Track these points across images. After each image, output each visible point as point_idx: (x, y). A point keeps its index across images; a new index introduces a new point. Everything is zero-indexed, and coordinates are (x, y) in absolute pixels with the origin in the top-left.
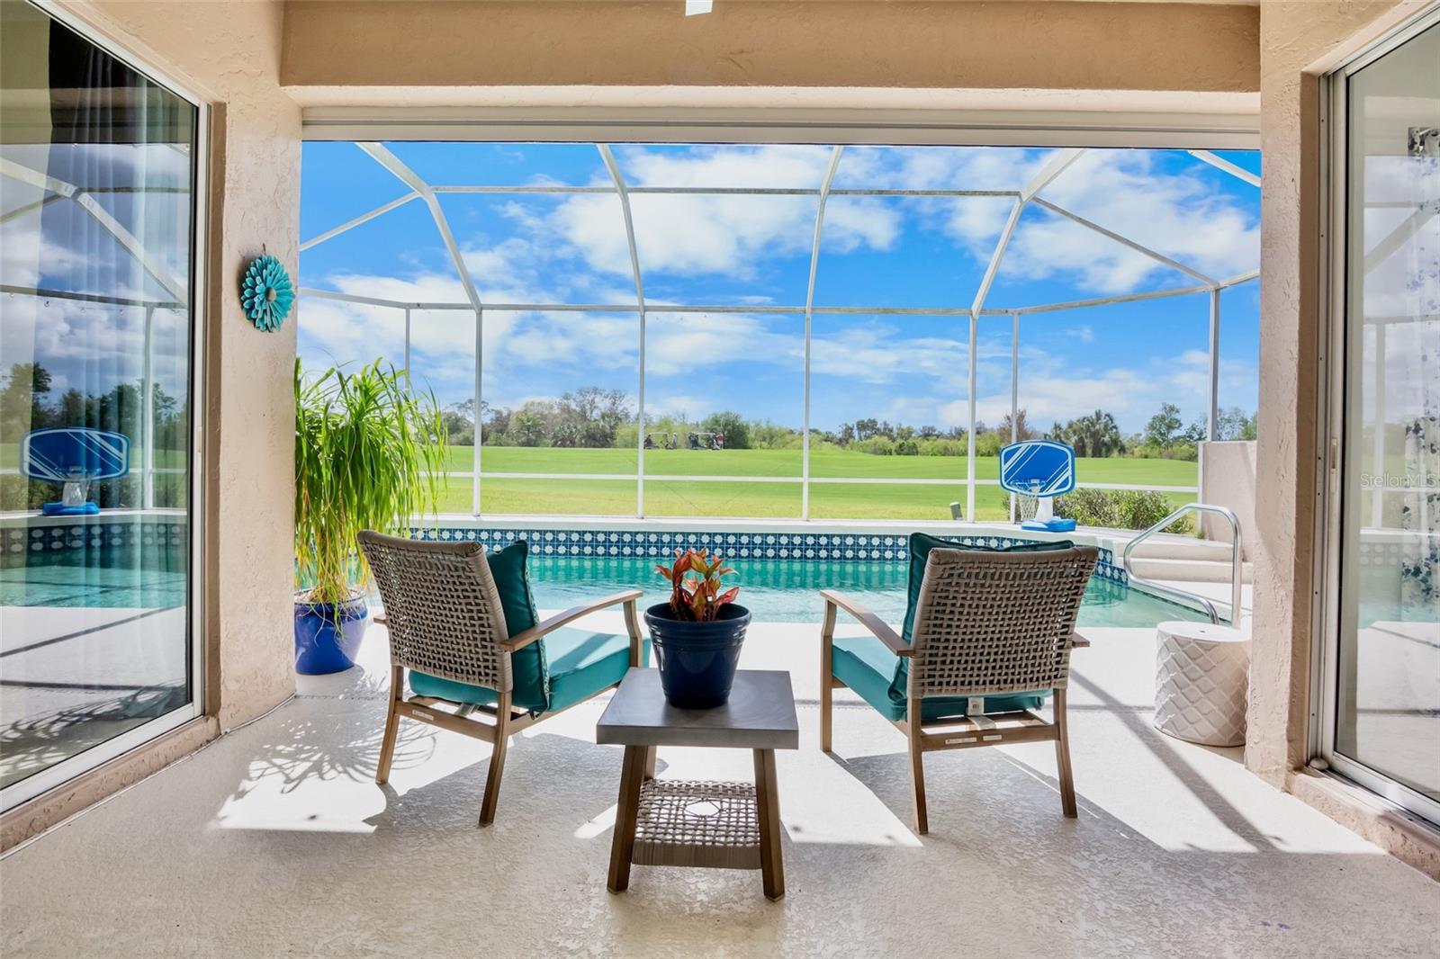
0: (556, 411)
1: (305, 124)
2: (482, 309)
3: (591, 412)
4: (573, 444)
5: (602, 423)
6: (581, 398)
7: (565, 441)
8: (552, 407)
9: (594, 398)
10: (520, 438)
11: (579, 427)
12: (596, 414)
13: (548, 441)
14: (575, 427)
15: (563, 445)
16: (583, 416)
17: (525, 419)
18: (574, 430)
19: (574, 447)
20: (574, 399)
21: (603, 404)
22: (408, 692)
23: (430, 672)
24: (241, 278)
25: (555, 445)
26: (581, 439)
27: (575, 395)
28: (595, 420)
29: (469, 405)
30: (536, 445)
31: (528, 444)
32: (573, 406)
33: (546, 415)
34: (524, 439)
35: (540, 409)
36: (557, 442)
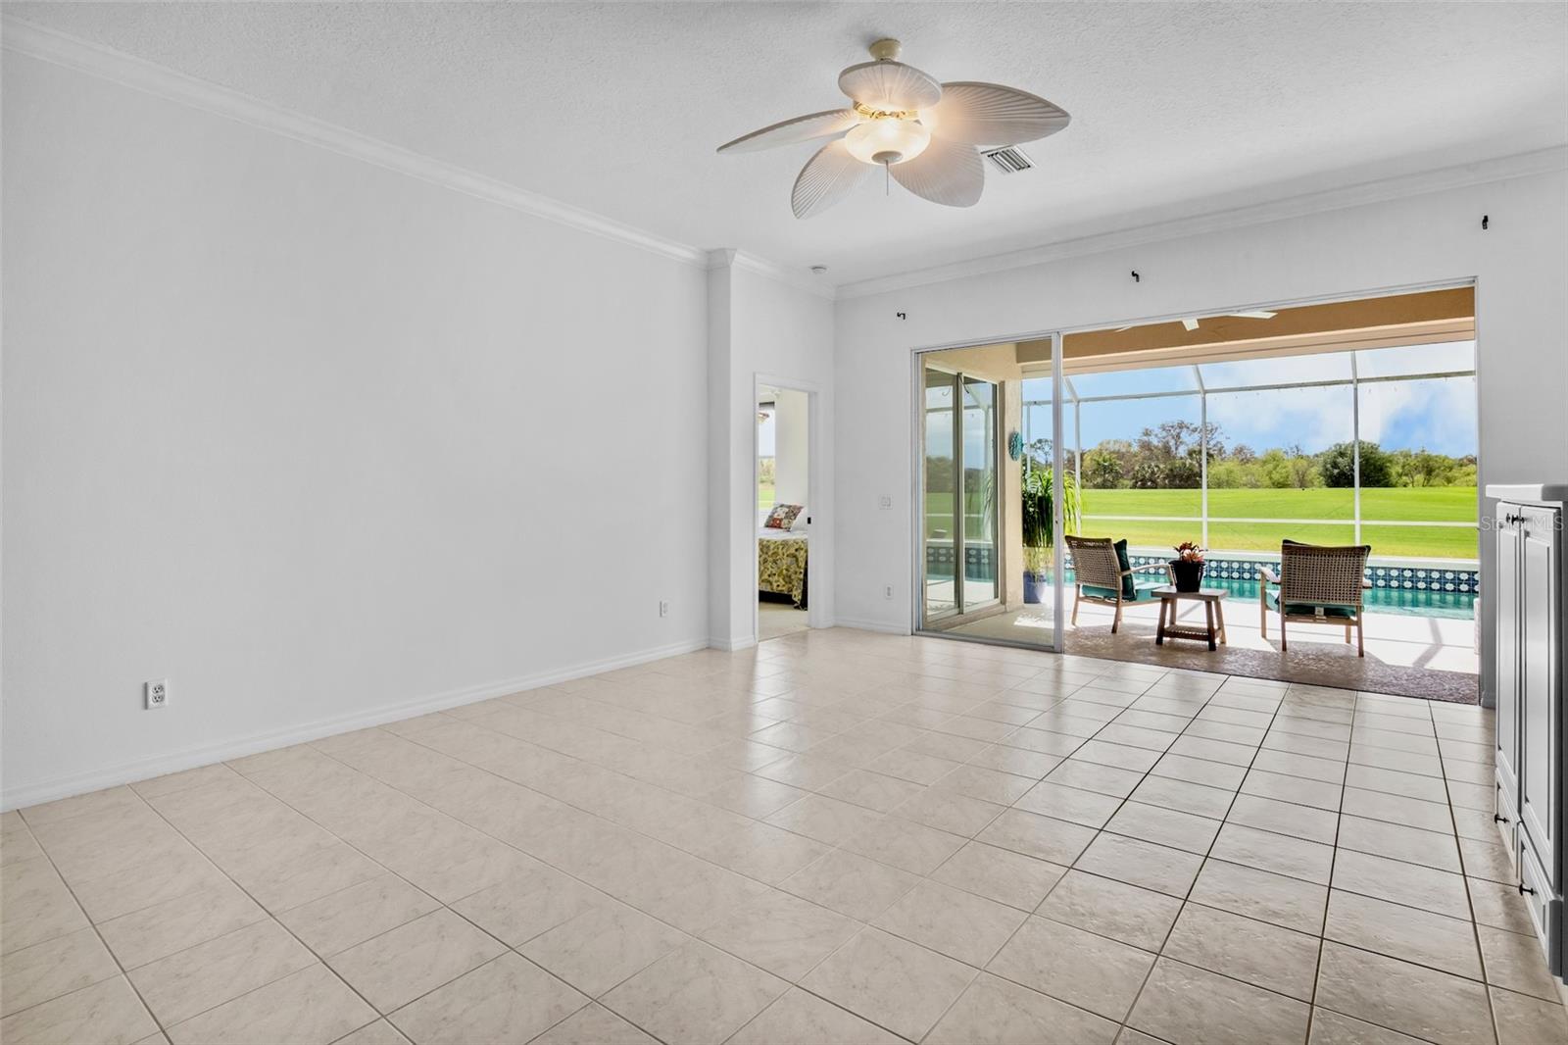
0: (1135, 448)
1: (1023, 372)
2: (1079, 402)
3: (1177, 449)
4: (1155, 486)
5: (1188, 461)
6: (1164, 434)
7: (1145, 482)
8: (1130, 445)
9: (1179, 434)
10: (1095, 479)
11: (1162, 466)
12: (1182, 452)
13: (1126, 482)
14: (1157, 466)
15: (1144, 486)
16: (1167, 450)
17: (1101, 460)
18: (1156, 469)
19: (1156, 488)
20: (1156, 435)
21: (1190, 440)
22: (1081, 595)
23: (1088, 584)
24: (1010, 444)
25: (1134, 487)
26: (1164, 478)
27: (1157, 431)
28: (1181, 458)
29: (1039, 445)
30: (1113, 487)
31: (1103, 486)
32: (1155, 442)
33: (1123, 454)
34: (1099, 480)
35: (1117, 448)
36: (1137, 483)
